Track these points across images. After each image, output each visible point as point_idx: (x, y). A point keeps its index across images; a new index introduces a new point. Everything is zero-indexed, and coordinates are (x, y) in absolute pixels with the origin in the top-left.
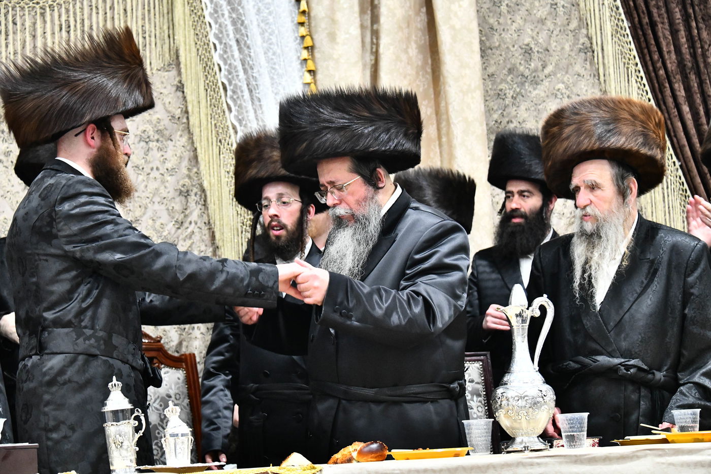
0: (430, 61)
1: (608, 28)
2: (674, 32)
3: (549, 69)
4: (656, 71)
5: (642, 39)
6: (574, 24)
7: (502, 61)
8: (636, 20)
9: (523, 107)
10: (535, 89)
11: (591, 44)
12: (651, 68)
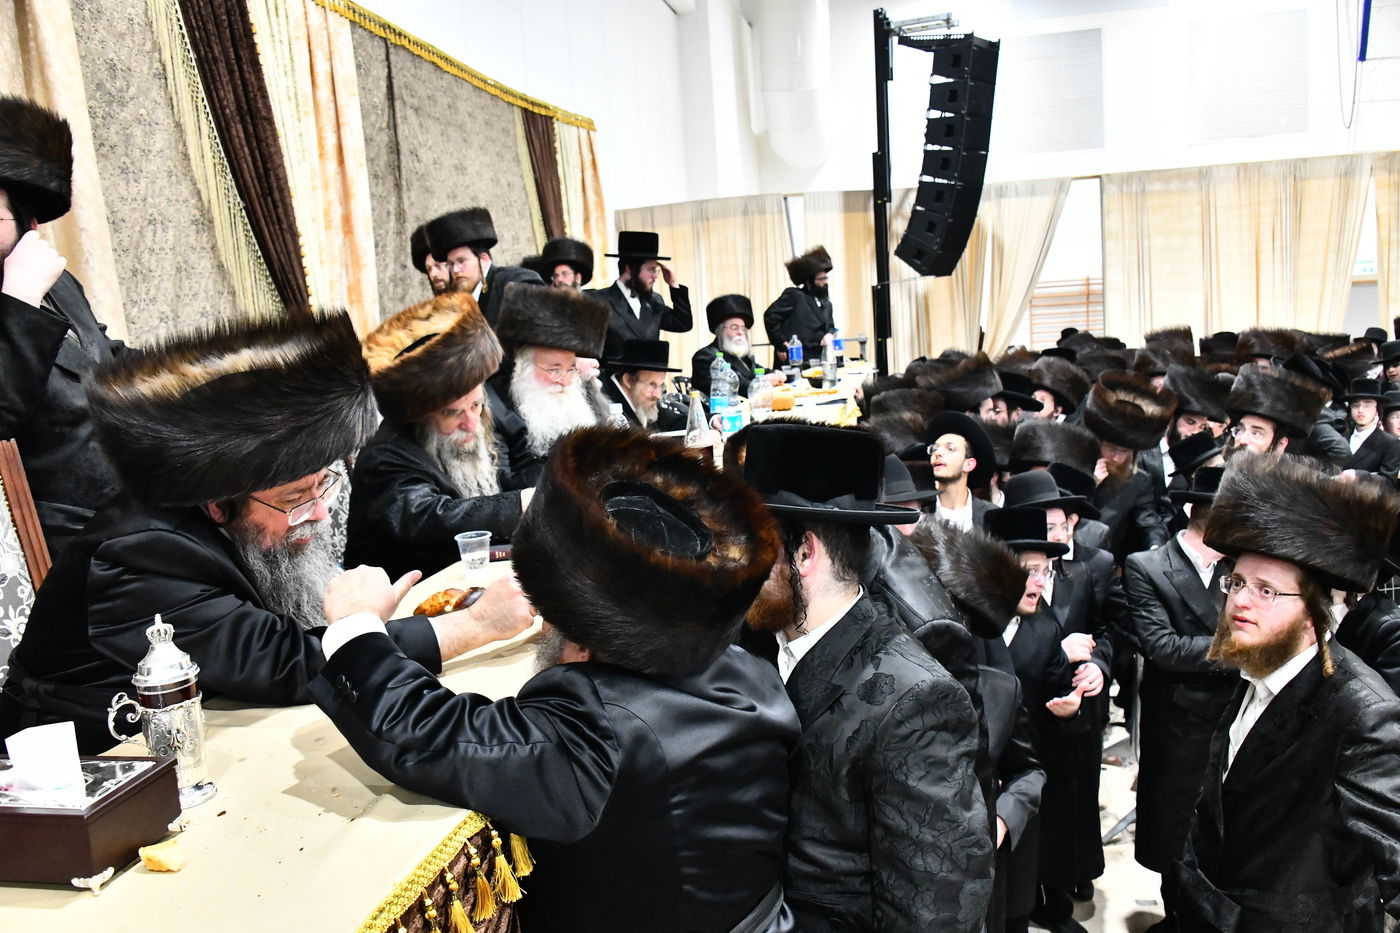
0: (20, 60)
1: (178, 60)
2: (231, 72)
3: (132, 91)
4: (223, 108)
5: (209, 75)
6: (148, 46)
7: (89, 74)
8: (203, 53)
9: (113, 130)
10: (122, 111)
11: (164, 70)
12: (218, 105)
